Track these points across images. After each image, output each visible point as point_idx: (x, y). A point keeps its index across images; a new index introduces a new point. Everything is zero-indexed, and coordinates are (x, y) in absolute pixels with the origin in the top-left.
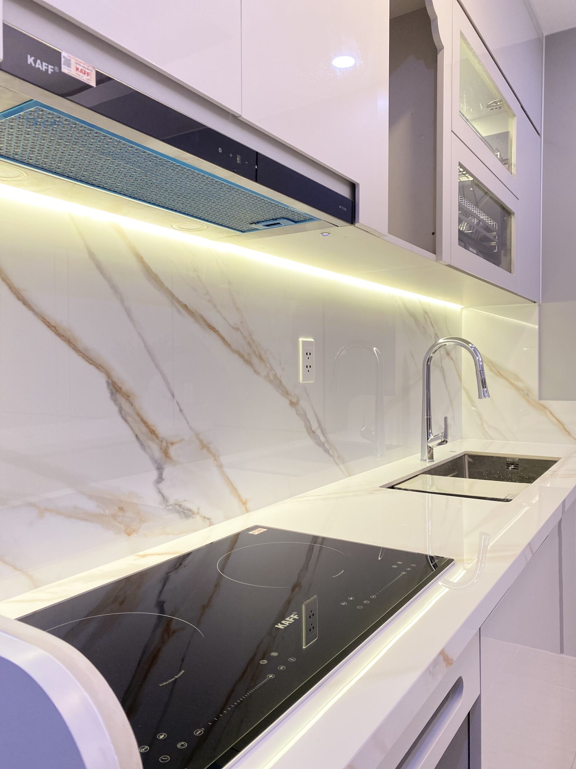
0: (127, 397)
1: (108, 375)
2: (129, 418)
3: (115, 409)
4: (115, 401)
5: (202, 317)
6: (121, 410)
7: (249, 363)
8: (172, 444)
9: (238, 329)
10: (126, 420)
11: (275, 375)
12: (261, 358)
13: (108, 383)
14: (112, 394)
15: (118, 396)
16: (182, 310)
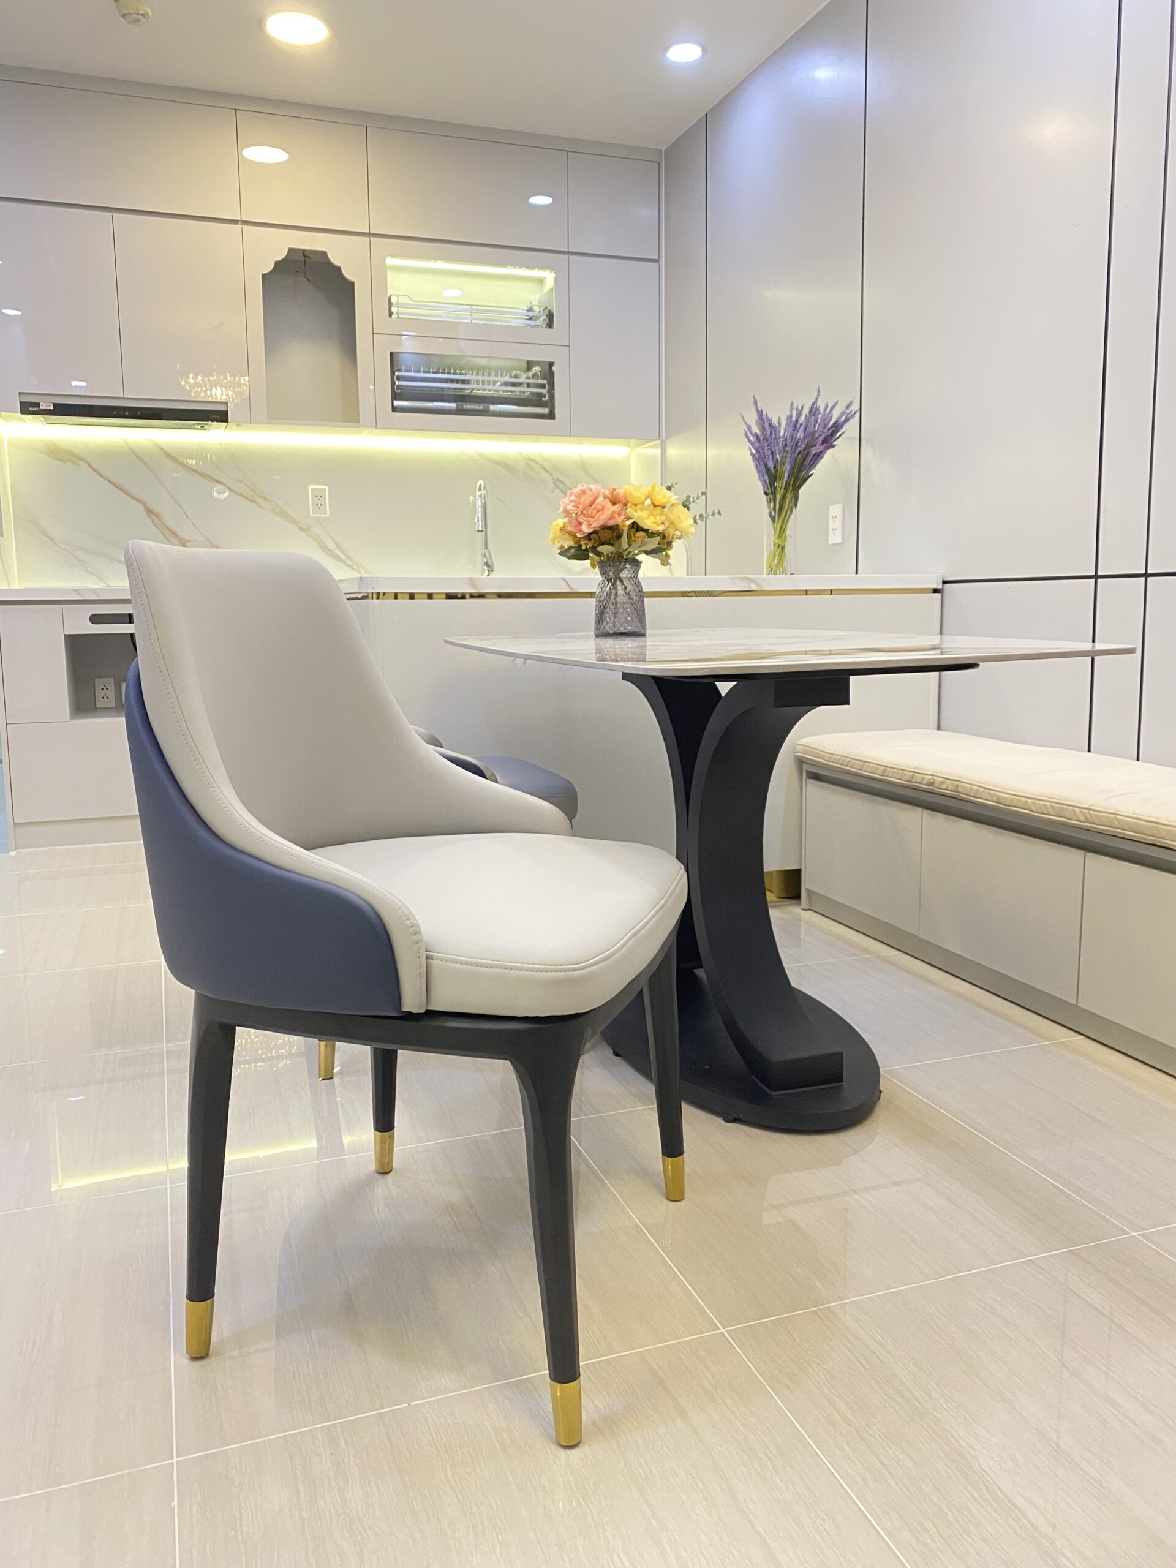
0: (157, 516)
1: (145, 505)
2: (158, 526)
3: (150, 521)
4: (149, 517)
5: (209, 476)
6: (153, 521)
7: (253, 501)
8: (189, 541)
9: (241, 481)
10: (157, 527)
11: (282, 510)
12: (265, 499)
13: (145, 509)
14: (147, 513)
15: (151, 515)
16: (193, 473)
